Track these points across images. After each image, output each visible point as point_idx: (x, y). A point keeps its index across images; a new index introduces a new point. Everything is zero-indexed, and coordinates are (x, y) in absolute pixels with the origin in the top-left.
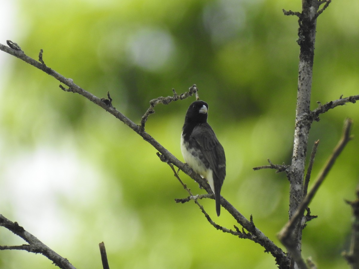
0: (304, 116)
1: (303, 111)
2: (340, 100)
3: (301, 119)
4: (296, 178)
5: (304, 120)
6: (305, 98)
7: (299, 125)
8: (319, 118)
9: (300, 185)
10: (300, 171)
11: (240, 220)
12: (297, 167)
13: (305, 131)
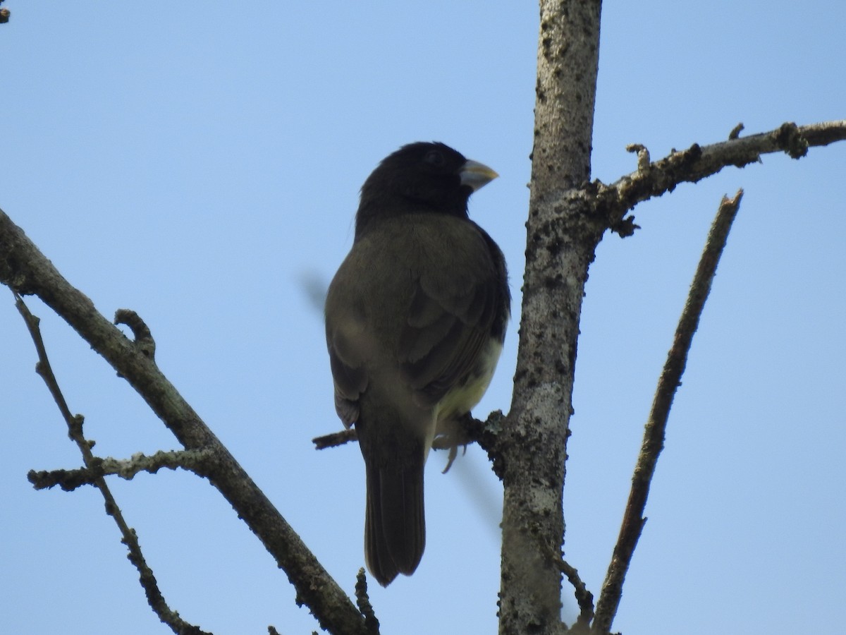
0: (572, 201)
1: (564, 184)
3: (556, 215)
4: (537, 461)
5: (571, 217)
6: (574, 129)
7: (547, 240)
8: (632, 218)
9: (551, 491)
10: (552, 433)
11: (313, 587)
12: (537, 414)
13: (573, 268)
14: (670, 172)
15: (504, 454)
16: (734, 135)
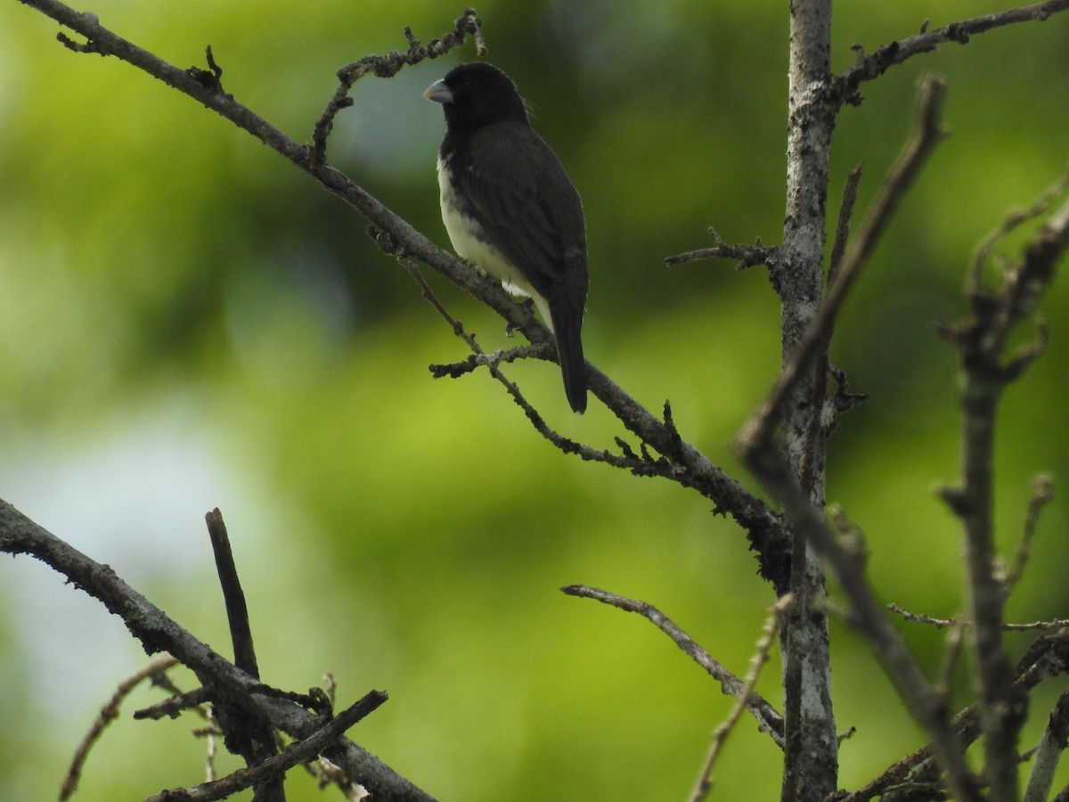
0: (814, 91)
1: (810, 77)
2: (922, 36)
3: (804, 103)
4: (799, 283)
5: (814, 104)
6: (814, 36)
7: (800, 121)
8: (859, 94)
9: (810, 303)
10: (809, 261)
11: (632, 420)
12: (798, 249)
13: (818, 138)
14: (879, 63)
15: (779, 278)
16: (923, 30)
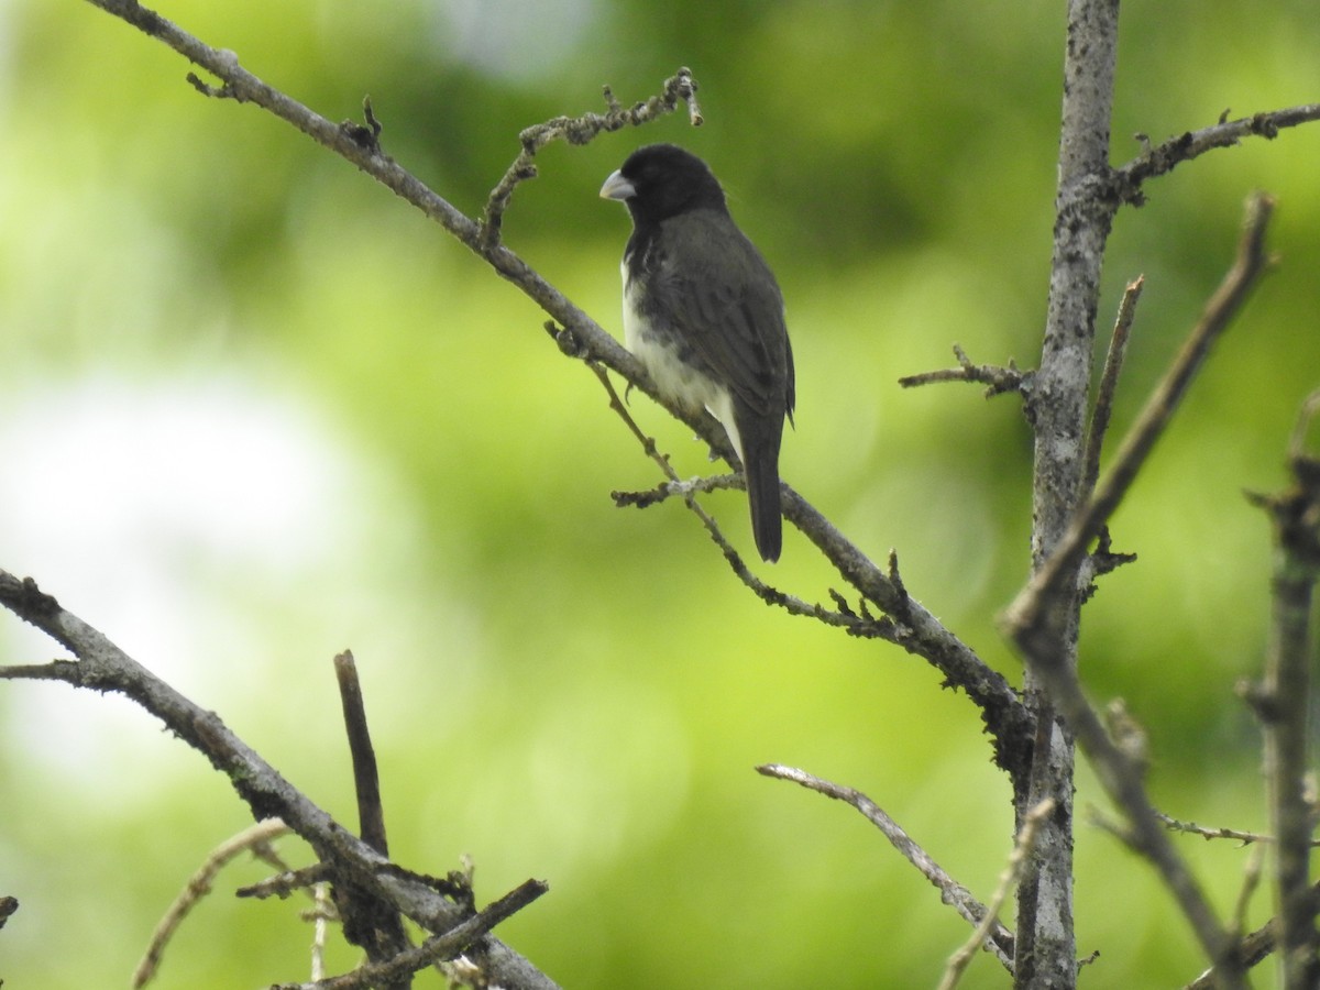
0: (1088, 186)
1: (1083, 170)
2: (1222, 127)
3: (1075, 199)
4: (1059, 416)
5: (1087, 201)
6: (1092, 120)
7: (1068, 220)
8: (1141, 194)
9: (1072, 441)
10: (1072, 390)
11: (851, 570)
12: (1059, 375)
13: (1090, 243)
14: (1167, 157)
15: (1035, 409)
16: (1223, 120)
